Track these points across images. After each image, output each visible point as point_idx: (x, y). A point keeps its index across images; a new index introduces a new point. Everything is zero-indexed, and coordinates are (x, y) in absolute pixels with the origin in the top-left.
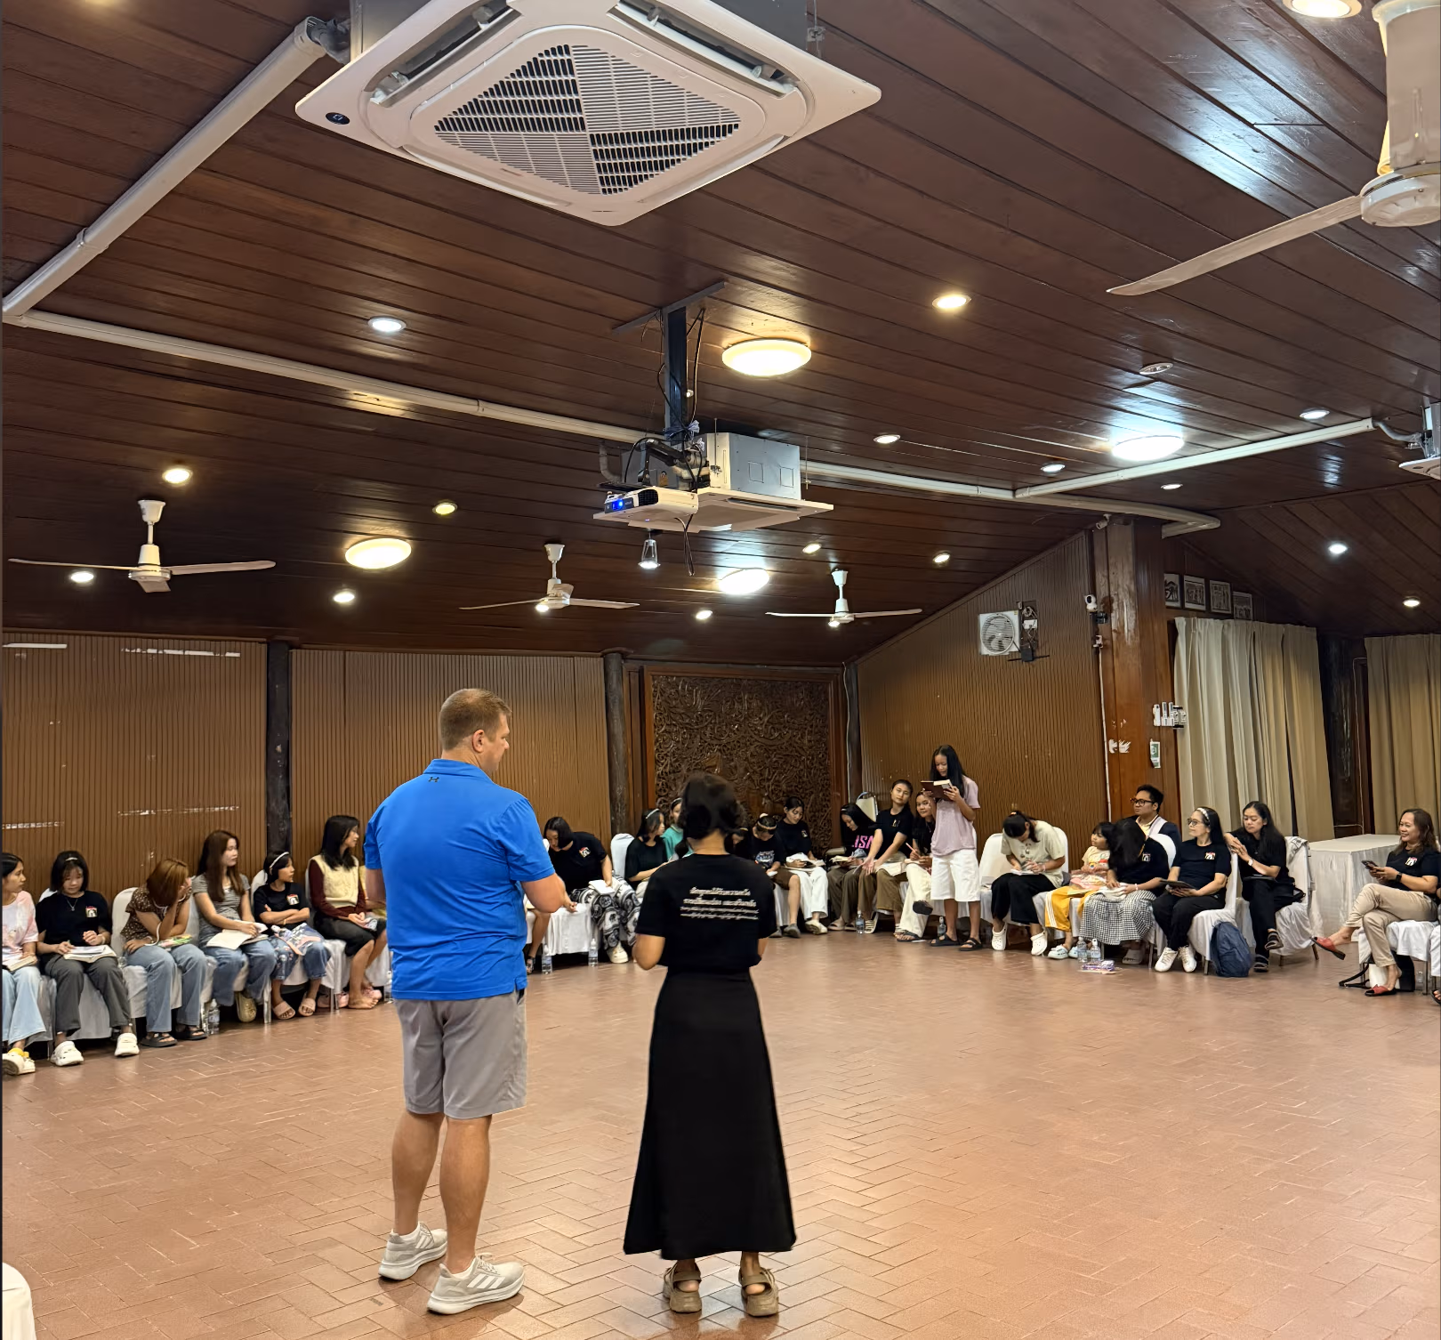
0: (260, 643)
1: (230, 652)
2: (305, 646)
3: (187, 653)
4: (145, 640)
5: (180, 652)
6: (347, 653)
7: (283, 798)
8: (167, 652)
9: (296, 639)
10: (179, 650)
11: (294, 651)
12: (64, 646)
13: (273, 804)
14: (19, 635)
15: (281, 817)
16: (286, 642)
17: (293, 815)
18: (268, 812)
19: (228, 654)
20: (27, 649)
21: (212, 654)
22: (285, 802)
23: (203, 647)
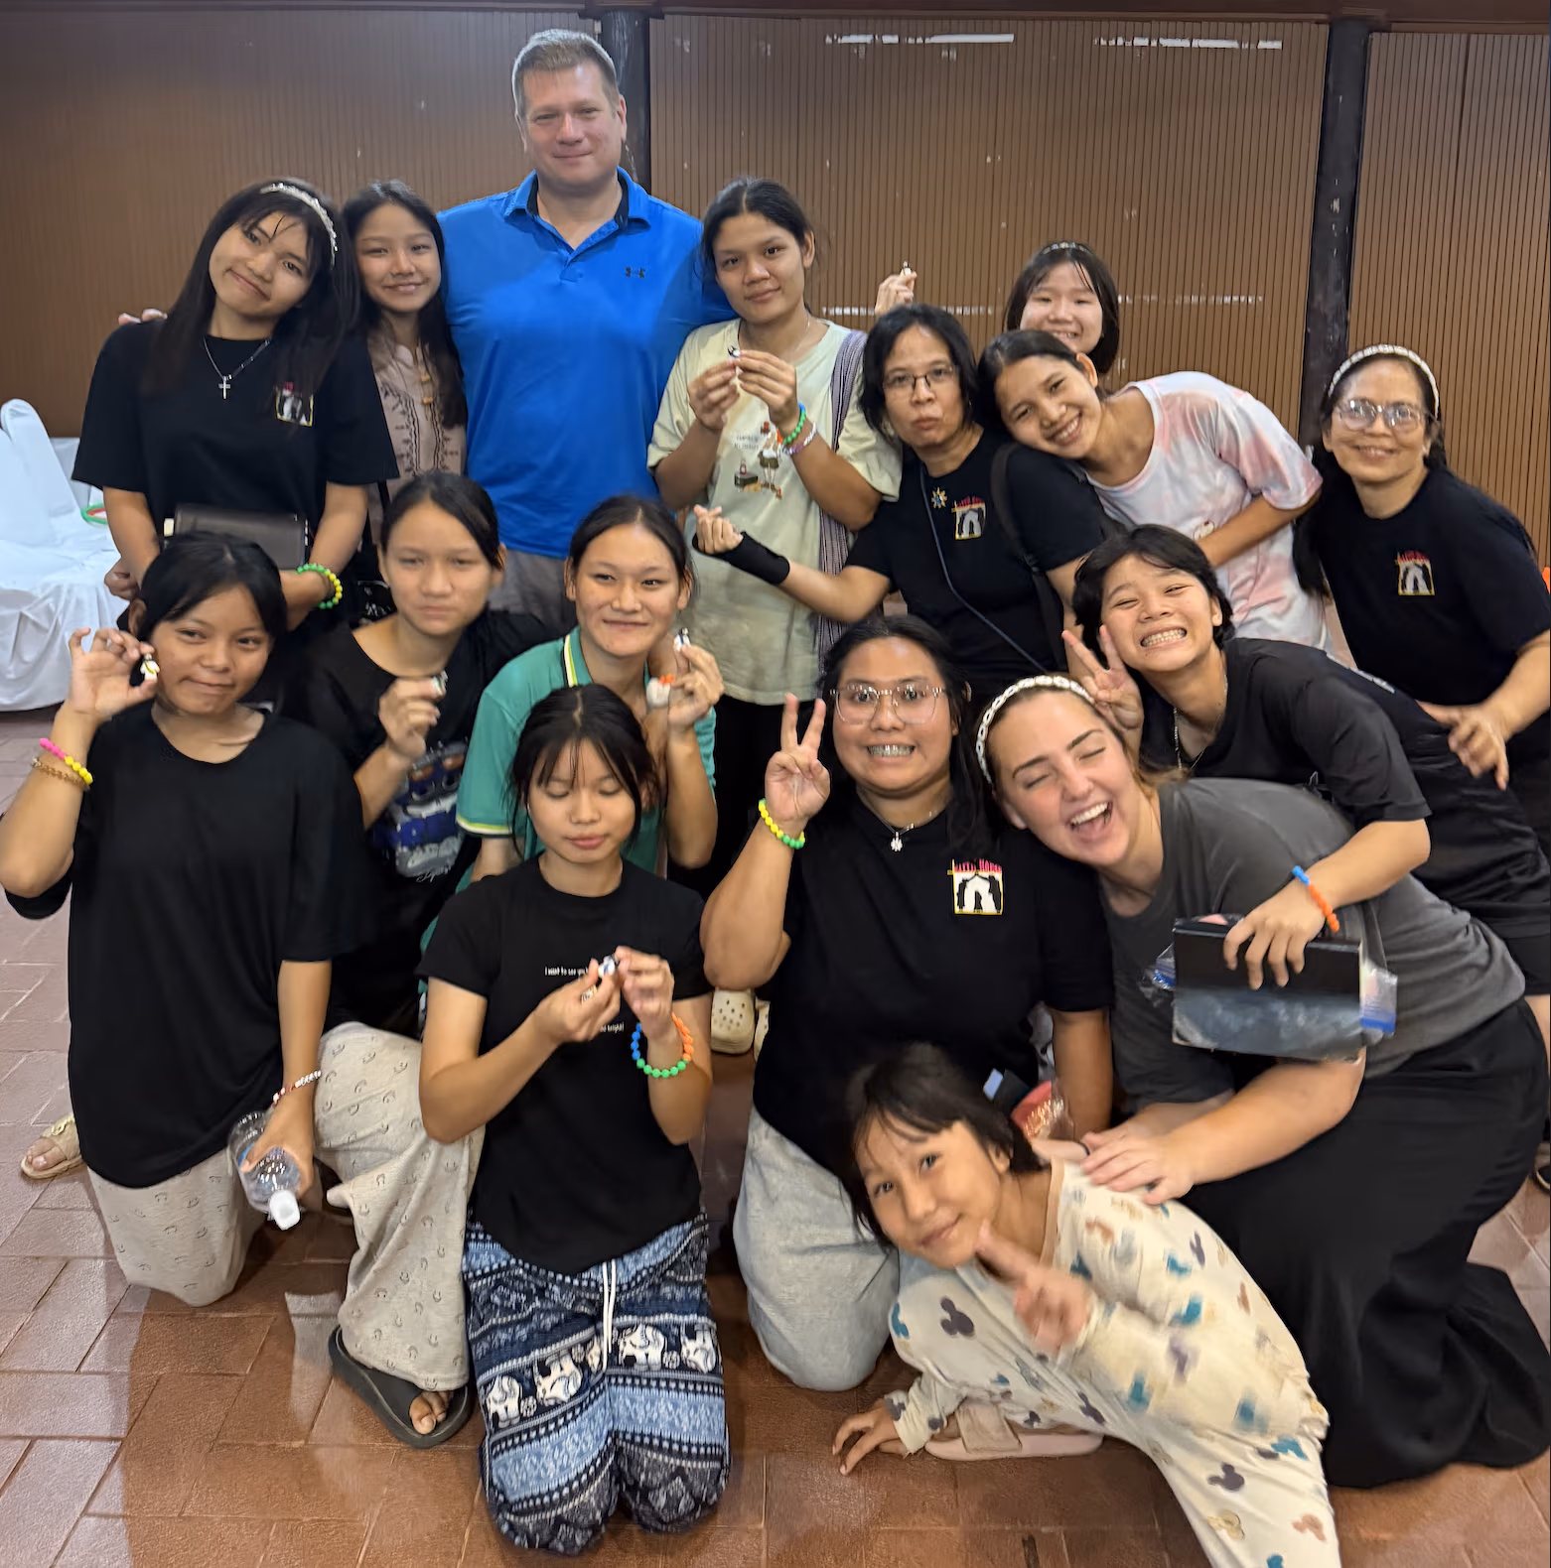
0: (1318, 22)
1: (1266, 40)
2: (1394, 26)
3: (1195, 43)
4: (1130, 24)
5: (1186, 43)
6: (1473, 38)
7: (1337, 287)
8: (1165, 42)
9: (1379, 14)
10: (1183, 38)
11: (1375, 36)
12: (1009, 38)
13: (1319, 297)
14: (946, 22)
15: (1330, 318)
16: (1362, 19)
17: (1352, 317)
18: (1309, 310)
19: (1262, 45)
20: (957, 45)
21: (1235, 44)
22: (1340, 294)
23: (1222, 33)
